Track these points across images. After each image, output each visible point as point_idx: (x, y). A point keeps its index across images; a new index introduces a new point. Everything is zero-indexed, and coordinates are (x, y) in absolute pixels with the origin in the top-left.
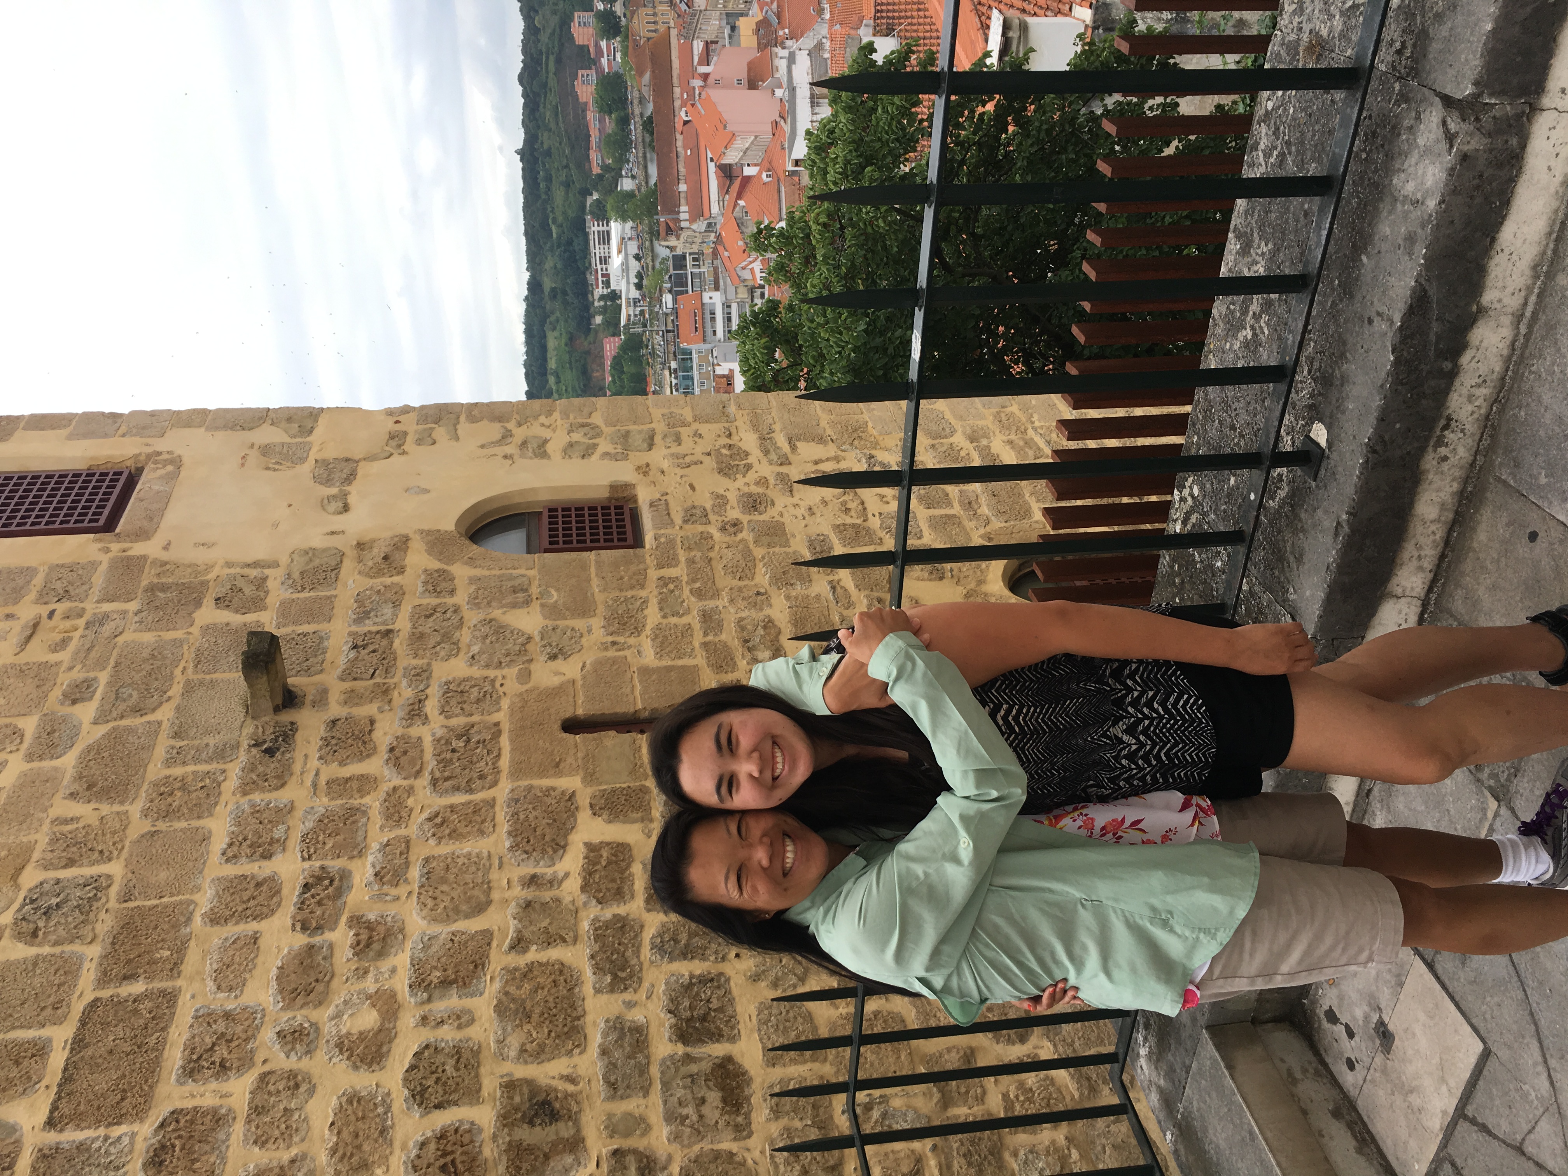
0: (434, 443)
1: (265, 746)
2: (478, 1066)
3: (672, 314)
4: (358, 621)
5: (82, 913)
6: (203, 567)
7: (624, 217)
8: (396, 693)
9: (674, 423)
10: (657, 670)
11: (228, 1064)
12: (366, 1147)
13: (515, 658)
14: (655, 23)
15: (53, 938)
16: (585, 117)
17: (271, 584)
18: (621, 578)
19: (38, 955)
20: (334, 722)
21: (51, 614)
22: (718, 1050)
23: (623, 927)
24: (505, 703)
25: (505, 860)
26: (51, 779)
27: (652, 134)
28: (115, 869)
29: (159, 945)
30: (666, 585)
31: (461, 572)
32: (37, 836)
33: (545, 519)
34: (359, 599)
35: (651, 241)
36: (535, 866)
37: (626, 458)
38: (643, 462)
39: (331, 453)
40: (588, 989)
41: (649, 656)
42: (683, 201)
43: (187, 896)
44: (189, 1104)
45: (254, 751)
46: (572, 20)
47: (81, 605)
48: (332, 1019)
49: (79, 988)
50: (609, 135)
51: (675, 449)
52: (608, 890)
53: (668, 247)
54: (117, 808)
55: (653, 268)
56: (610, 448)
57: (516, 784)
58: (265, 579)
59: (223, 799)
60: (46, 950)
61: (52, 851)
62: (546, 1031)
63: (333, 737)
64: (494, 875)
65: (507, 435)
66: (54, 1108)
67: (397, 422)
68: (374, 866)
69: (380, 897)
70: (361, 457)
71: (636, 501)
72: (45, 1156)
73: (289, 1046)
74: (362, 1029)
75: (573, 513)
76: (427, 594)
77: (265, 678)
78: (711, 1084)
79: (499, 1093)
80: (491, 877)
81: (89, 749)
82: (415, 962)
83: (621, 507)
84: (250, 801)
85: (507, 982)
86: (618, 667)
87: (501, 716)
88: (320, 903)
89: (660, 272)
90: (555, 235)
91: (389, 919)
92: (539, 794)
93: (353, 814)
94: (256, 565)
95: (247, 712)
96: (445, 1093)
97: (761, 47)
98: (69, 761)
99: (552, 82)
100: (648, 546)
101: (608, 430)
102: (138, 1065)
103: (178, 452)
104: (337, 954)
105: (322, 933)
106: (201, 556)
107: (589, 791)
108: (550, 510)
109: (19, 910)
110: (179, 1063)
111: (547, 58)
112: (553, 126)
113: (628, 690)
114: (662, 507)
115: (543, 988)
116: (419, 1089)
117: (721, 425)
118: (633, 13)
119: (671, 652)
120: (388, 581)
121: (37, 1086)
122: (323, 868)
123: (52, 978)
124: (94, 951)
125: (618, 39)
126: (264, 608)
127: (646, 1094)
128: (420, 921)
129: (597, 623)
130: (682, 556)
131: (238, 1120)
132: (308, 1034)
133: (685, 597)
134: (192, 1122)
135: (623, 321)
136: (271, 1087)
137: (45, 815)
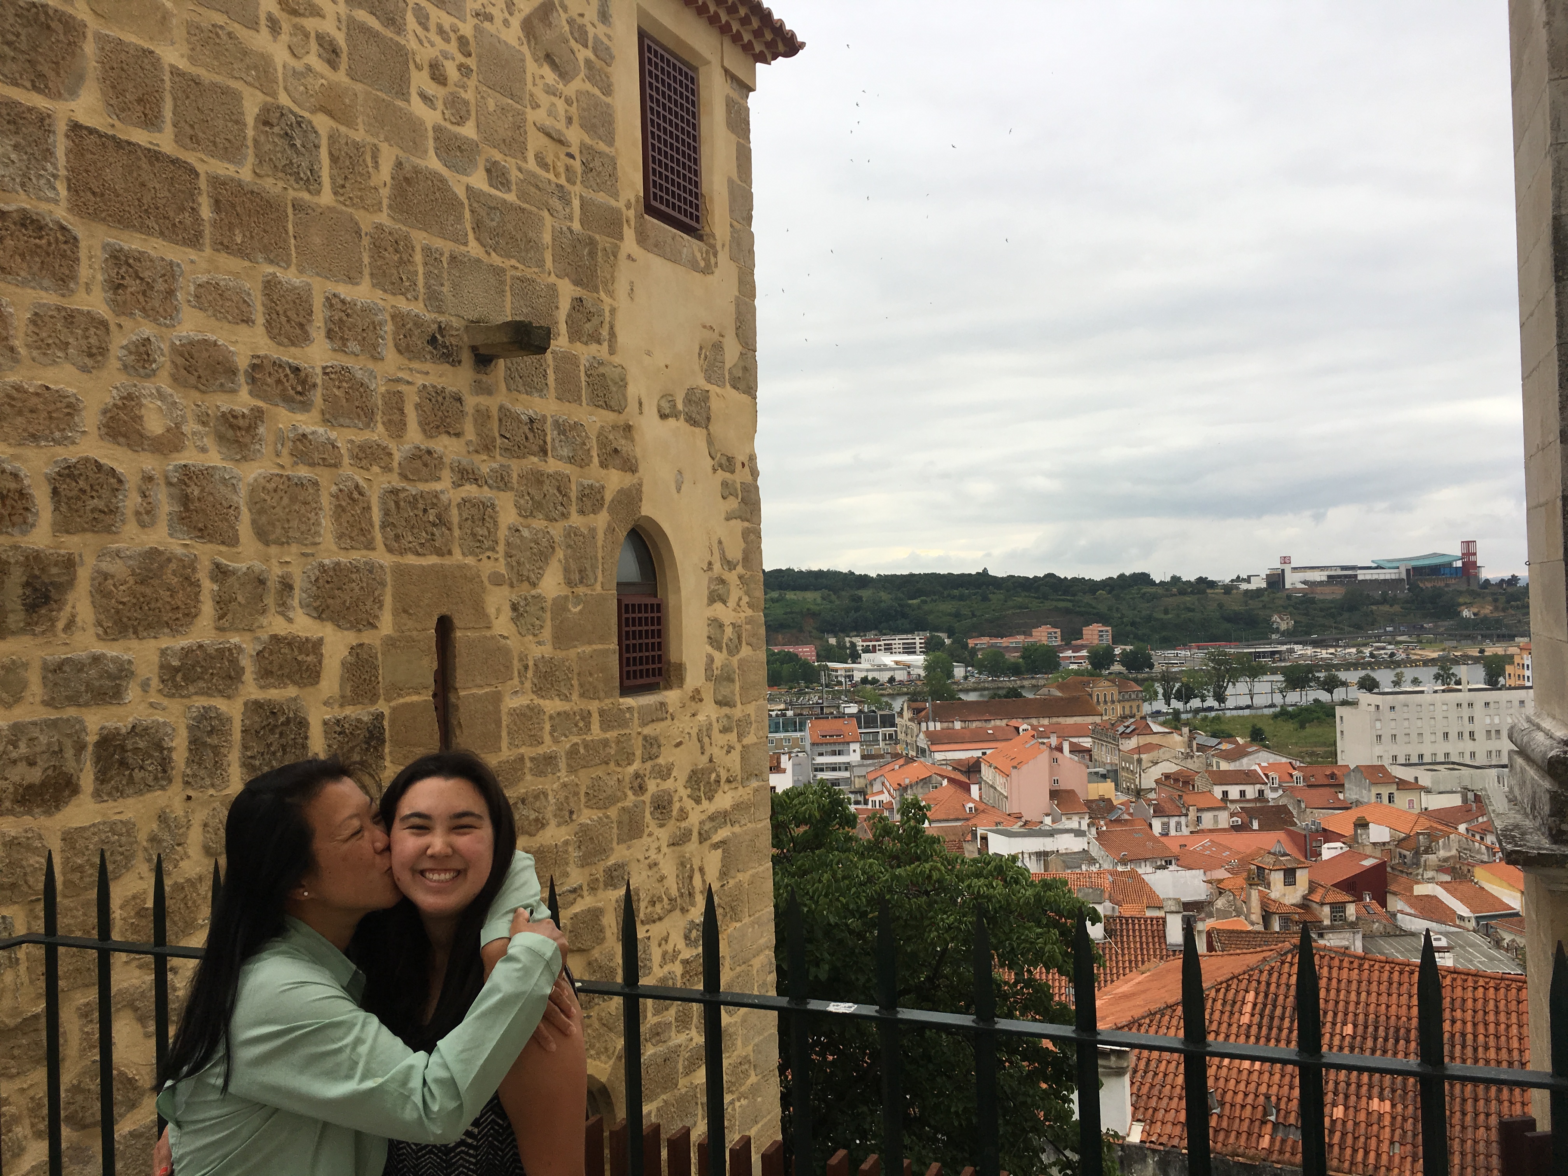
0: (724, 498)
1: (439, 337)
2: (93, 531)
3: (839, 712)
4: (557, 424)
5: (285, 166)
6: (611, 288)
7: (929, 667)
8: (485, 458)
9: (741, 726)
10: (498, 711)
11: (120, 291)
12: (19, 420)
13: (515, 570)
14: (1105, 702)
15: (262, 138)
16: (1019, 633)
17: (594, 348)
18: (591, 674)
19: (245, 125)
20: (459, 400)
21: (571, 156)
22: (87, 780)
23: (230, 678)
24: (470, 561)
25: (310, 559)
26: (416, 146)
27: (1006, 696)
28: (326, 198)
29: (248, 234)
30: (583, 719)
31: (601, 520)
32: (362, 131)
33: (649, 601)
34: (577, 426)
35: (906, 694)
36: (302, 589)
37: (708, 679)
38: (704, 695)
39: (715, 404)
40: (166, 642)
41: (511, 703)
42: (945, 725)
43: (294, 260)
44: (83, 254)
45: (435, 327)
46: (1104, 625)
47: (578, 182)
48: (158, 390)
49: (212, 161)
50: (1003, 656)
51: (716, 727)
52: (271, 663)
53: (902, 709)
54: (385, 202)
55: (882, 695)
56: (718, 663)
57: (388, 570)
58: (599, 342)
59: (389, 297)
60: (250, 133)
61: (347, 144)
62: (125, 600)
63: (444, 398)
64: (294, 548)
65: (730, 565)
66: (91, 131)
67: (743, 465)
68: (313, 433)
69: (281, 438)
70: (712, 431)
71: (666, 689)
72: (43, 121)
73: (133, 349)
74: (145, 419)
75: (656, 627)
76: (580, 488)
77: (505, 340)
78: (50, 772)
79: (63, 552)
80: (294, 545)
81: (443, 180)
82: (210, 471)
83: (660, 674)
84: (386, 321)
85: (181, 560)
86: (503, 672)
87: (458, 556)
88: (279, 381)
89: (878, 701)
90: (910, 602)
91: (258, 447)
92: (376, 593)
93: (367, 415)
94: (612, 334)
95: (472, 322)
96: (69, 499)
97: (1089, 803)
98: (433, 163)
99: (1049, 605)
100: (621, 700)
101: (735, 660)
102: (127, 208)
103: (717, 271)
104: (225, 397)
105: (248, 383)
106: (621, 287)
107: (377, 643)
108: (659, 606)
109: (291, 112)
110: (126, 247)
111: (1070, 601)
112: (1010, 603)
113: (478, 682)
114: (660, 714)
115: (171, 596)
116: (76, 472)
117: (739, 772)
118: (1113, 682)
119: (515, 724)
120: (594, 453)
121: (115, 117)
122: (315, 385)
123: (222, 136)
124: (245, 174)
125: (1090, 667)
126: (571, 340)
127: (45, 703)
128: (253, 476)
129: (547, 650)
130: (611, 735)
131: (60, 298)
132: (144, 368)
133: (571, 737)
134: (64, 256)
135: (831, 665)
136: (92, 331)
137: (382, 139)
